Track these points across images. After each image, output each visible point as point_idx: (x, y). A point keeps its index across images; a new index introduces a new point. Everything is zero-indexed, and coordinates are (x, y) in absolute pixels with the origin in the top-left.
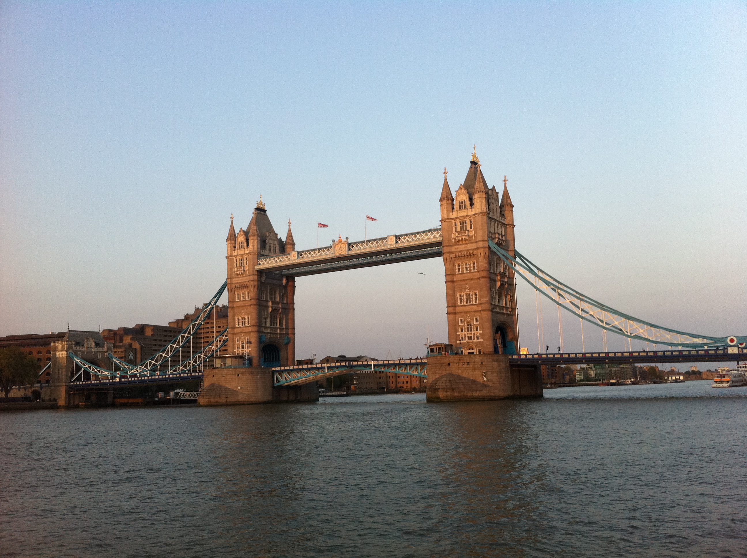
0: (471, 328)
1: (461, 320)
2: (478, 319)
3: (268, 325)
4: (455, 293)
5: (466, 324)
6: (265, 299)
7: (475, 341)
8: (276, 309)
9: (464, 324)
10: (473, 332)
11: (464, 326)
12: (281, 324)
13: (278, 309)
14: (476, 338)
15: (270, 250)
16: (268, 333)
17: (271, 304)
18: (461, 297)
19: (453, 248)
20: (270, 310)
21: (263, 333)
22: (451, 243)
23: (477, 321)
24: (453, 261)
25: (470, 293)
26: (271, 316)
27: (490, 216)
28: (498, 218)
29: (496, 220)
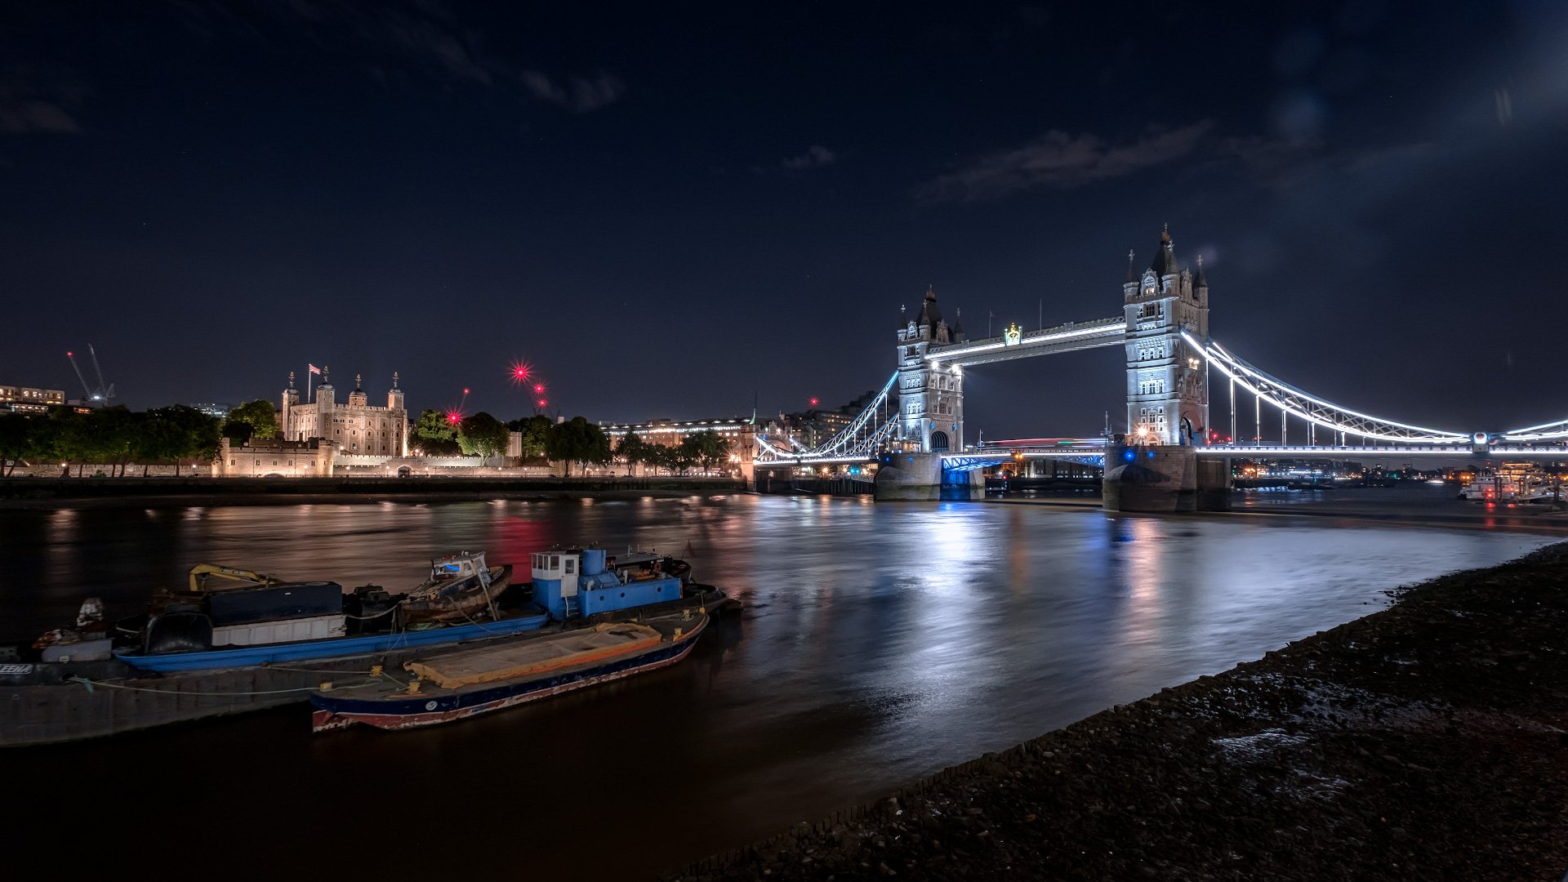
0: (1154, 418)
1: (1144, 411)
2: (1162, 409)
3: (938, 413)
4: (1137, 382)
5: (1149, 415)
6: (934, 388)
7: (1158, 431)
8: (946, 398)
9: (1147, 414)
10: (1156, 422)
11: (1147, 416)
13: (948, 397)
14: (1159, 429)
15: (939, 340)
17: (940, 393)
18: (1144, 386)
19: (1138, 334)
20: (939, 399)
21: (933, 420)
22: (1135, 330)
23: (1161, 411)
24: (1138, 349)
25: (1155, 382)
26: (941, 404)
27: (1182, 299)
28: (1190, 302)
29: (1188, 303)
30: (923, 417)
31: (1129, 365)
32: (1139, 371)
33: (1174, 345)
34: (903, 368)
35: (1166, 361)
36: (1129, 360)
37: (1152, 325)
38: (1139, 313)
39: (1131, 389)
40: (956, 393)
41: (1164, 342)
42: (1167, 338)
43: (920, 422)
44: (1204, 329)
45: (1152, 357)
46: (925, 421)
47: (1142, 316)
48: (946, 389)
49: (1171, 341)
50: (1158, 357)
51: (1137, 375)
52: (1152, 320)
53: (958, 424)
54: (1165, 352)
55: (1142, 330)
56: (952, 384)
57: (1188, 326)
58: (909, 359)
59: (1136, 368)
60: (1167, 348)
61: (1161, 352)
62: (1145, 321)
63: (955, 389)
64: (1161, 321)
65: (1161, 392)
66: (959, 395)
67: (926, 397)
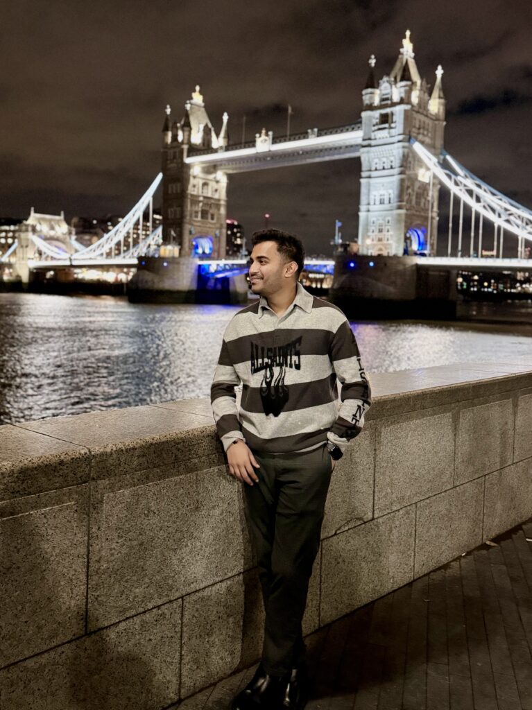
0: (382, 229)
1: (373, 221)
2: (390, 220)
3: (199, 219)
4: (369, 192)
6: (195, 193)
7: (385, 242)
9: (376, 224)
10: (384, 233)
12: (212, 219)
13: (209, 203)
14: (386, 240)
16: (199, 226)
17: (201, 199)
18: (375, 196)
19: (373, 143)
20: (201, 204)
21: (193, 225)
23: (388, 222)
24: (371, 158)
25: (384, 192)
26: (202, 211)
27: (416, 109)
28: (425, 113)
29: (422, 114)
31: (364, 174)
32: (372, 181)
33: (404, 156)
36: (363, 169)
37: (384, 133)
38: (375, 121)
39: (364, 198)
40: (219, 200)
41: (395, 152)
42: (399, 148)
44: (439, 143)
45: (384, 167)
47: (377, 124)
48: (209, 195)
49: (401, 151)
50: (389, 167)
51: (369, 185)
52: (384, 128)
53: (220, 231)
54: (395, 161)
55: (375, 139)
56: (216, 190)
57: (421, 137)
59: (369, 177)
60: (397, 158)
61: (392, 162)
62: (380, 129)
63: (219, 196)
64: (394, 130)
65: (390, 202)
66: (222, 202)
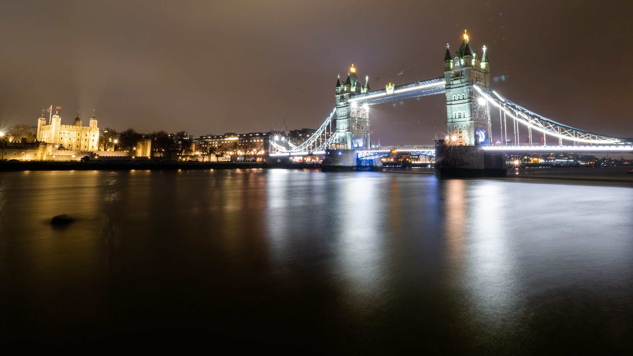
0: (461, 131)
1: (456, 127)
2: (465, 126)
3: (356, 129)
4: (452, 112)
5: (458, 129)
6: (354, 116)
7: (463, 138)
8: (360, 121)
9: (457, 129)
10: (462, 133)
11: (457, 130)
12: (362, 129)
13: (361, 121)
15: (357, 92)
16: (356, 133)
17: (357, 119)
18: (455, 114)
19: (452, 86)
20: (356, 122)
21: (353, 133)
22: (450, 85)
23: (465, 128)
24: (451, 94)
25: (461, 112)
26: (357, 125)
27: (474, 68)
28: (479, 70)
29: (478, 71)
30: (348, 131)
31: (448, 103)
32: (453, 106)
33: (470, 92)
34: (338, 106)
35: (467, 101)
36: (447, 100)
37: (458, 82)
39: (449, 116)
40: (365, 119)
41: (465, 91)
42: (467, 89)
43: (346, 134)
44: (487, 85)
45: (459, 99)
46: (349, 133)
47: (453, 77)
48: (361, 117)
49: (468, 90)
50: (462, 98)
51: (452, 108)
52: (458, 79)
53: (367, 135)
54: (466, 96)
55: (454, 85)
56: (364, 114)
57: (478, 82)
58: (341, 102)
59: (451, 104)
60: (466, 94)
61: (463, 96)
62: (455, 80)
63: (366, 117)
64: (463, 80)
65: (464, 117)
66: (367, 120)
67: (349, 121)
